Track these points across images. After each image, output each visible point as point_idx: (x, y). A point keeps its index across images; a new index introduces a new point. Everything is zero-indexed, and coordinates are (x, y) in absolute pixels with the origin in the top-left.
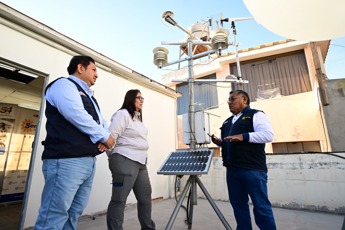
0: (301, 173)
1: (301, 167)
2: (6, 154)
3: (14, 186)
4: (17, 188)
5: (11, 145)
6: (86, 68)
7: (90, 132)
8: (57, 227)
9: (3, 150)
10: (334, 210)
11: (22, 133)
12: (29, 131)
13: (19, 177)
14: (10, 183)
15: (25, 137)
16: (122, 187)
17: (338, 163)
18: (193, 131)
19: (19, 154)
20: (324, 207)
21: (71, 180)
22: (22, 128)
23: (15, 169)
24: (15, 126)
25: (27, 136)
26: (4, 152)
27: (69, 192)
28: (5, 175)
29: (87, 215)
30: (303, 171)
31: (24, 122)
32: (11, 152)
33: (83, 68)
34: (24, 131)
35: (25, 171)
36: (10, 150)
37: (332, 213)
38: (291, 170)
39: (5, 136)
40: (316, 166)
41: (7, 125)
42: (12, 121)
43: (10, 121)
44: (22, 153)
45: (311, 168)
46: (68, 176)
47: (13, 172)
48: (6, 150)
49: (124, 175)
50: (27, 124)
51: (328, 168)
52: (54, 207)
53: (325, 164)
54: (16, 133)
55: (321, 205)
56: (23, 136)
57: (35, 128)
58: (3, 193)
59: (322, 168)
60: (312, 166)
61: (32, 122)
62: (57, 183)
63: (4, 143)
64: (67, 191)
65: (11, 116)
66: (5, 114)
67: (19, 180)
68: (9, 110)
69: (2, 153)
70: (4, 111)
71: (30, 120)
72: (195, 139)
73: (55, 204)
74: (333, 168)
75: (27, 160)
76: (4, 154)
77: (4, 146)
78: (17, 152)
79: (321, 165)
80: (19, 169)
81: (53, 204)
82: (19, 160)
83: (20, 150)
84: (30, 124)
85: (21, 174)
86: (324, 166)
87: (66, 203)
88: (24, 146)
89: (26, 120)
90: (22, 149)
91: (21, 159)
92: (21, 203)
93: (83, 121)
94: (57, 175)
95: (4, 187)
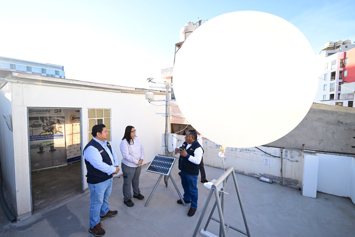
0: (235, 153)
1: (236, 150)
2: (64, 137)
3: (73, 154)
4: (75, 154)
5: (66, 132)
6: (101, 134)
7: (106, 172)
8: (99, 208)
9: (62, 135)
10: (247, 174)
11: (70, 123)
12: (75, 122)
13: (74, 148)
14: (70, 152)
15: (73, 125)
16: (127, 179)
17: (255, 151)
18: (167, 146)
19: (71, 135)
20: (243, 172)
21: (102, 191)
22: (70, 121)
23: (71, 144)
24: (65, 120)
25: (74, 124)
26: (63, 136)
27: (101, 196)
28: (67, 149)
29: (115, 177)
30: (236, 152)
31: (70, 117)
32: (67, 135)
33: (100, 134)
34: (72, 122)
35: (78, 144)
36: (66, 134)
37: (246, 175)
38: (230, 151)
39: (61, 127)
40: (244, 151)
41: (61, 120)
42: (63, 117)
43: (62, 118)
44: (73, 135)
45: (241, 151)
46: (100, 190)
47: (70, 146)
48: (64, 135)
49: (127, 173)
50: (72, 118)
51: (249, 153)
52: (96, 202)
53: (248, 150)
54: (67, 123)
55: (242, 171)
56: (71, 125)
57: (78, 119)
58: (68, 158)
59: (246, 152)
60: (241, 150)
61: (75, 116)
62: (95, 194)
63: (61, 131)
64: (100, 196)
65: (62, 115)
66: (57, 113)
67: (75, 150)
68: (59, 111)
69: (62, 137)
70: (56, 112)
71: (74, 115)
72: (168, 150)
73: (96, 201)
74: (252, 153)
75: (77, 138)
76: (63, 138)
77: (62, 133)
78: (70, 135)
79: (246, 150)
80: (74, 143)
81: (95, 201)
82: (72, 139)
83: (71, 133)
84: (74, 117)
85: (75, 147)
86: (247, 151)
87: (101, 200)
88: (73, 131)
89: (71, 115)
90: (72, 133)
91: (73, 138)
92: (80, 161)
93: (103, 169)
94: (95, 191)
95: (67, 155)
